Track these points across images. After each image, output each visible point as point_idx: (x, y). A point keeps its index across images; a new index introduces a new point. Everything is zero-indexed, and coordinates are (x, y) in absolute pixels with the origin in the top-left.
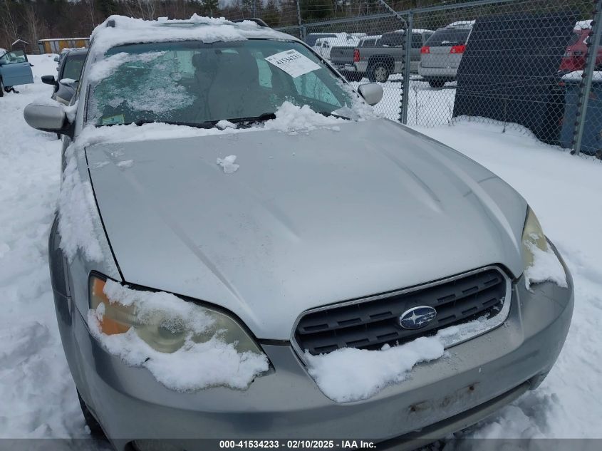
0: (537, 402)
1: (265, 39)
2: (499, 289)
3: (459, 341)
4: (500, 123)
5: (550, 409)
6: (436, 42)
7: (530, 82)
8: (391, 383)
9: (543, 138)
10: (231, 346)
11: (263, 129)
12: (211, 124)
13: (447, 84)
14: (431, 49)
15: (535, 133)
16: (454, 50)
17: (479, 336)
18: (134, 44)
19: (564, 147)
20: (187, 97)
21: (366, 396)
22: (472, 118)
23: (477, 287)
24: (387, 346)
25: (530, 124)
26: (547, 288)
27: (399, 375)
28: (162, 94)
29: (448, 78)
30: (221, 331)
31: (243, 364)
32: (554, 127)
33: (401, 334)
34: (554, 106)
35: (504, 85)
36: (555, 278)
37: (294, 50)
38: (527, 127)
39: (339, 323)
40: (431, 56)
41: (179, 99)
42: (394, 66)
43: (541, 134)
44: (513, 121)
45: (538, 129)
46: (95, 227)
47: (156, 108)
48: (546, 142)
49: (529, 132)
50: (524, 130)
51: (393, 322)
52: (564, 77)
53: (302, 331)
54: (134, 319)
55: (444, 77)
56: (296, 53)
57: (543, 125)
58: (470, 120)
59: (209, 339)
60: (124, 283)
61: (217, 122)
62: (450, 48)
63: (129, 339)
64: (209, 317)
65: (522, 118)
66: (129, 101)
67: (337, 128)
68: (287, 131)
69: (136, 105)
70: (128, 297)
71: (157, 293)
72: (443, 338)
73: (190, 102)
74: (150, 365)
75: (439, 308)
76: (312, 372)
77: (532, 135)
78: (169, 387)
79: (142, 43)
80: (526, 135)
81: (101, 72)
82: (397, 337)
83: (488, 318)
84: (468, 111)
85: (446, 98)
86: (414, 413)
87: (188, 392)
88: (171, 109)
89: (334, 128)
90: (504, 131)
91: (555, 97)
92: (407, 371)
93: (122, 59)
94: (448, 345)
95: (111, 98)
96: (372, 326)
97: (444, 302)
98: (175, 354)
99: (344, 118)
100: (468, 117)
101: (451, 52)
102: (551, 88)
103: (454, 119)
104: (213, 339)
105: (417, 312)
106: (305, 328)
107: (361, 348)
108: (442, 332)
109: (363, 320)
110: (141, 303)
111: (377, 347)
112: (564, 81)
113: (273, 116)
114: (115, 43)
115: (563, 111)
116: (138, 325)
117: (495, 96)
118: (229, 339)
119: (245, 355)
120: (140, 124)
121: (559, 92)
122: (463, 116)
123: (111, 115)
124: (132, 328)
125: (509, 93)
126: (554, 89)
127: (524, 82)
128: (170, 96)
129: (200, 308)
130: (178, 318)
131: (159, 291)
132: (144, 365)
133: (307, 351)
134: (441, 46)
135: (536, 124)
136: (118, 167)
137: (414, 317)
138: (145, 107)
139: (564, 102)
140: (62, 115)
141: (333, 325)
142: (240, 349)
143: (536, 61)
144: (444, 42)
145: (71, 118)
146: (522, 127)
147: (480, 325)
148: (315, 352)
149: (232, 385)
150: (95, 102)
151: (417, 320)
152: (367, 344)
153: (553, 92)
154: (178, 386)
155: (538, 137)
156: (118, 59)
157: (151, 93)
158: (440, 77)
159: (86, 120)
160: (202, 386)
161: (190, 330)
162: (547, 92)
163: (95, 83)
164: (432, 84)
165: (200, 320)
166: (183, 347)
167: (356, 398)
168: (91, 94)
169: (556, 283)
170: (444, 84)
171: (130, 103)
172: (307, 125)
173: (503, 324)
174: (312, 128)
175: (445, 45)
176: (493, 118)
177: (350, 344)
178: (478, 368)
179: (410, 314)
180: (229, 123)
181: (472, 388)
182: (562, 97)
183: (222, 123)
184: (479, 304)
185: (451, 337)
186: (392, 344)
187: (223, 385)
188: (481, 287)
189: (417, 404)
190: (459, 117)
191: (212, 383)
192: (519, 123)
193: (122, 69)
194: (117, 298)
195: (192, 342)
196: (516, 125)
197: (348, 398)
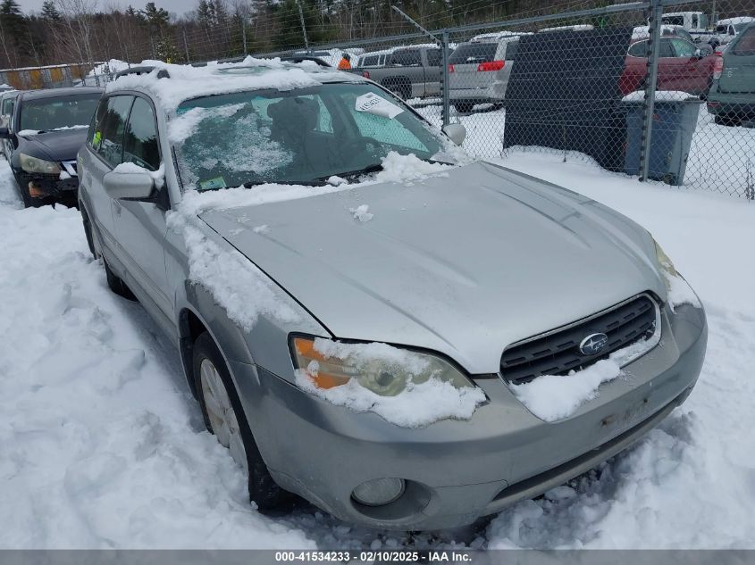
0: (676, 421)
1: (339, 82)
2: (649, 314)
3: (627, 362)
4: (560, 151)
5: (691, 425)
6: (461, 58)
7: (588, 106)
8: (585, 402)
9: (608, 165)
10: (447, 384)
11: (375, 183)
12: (322, 182)
13: (476, 107)
14: (456, 67)
15: (598, 160)
16: (482, 68)
17: (642, 356)
18: (204, 97)
19: (630, 173)
20: (285, 153)
21: (569, 414)
22: (527, 148)
23: (633, 314)
24: (572, 372)
25: (592, 151)
26: (685, 309)
27: (589, 394)
28: (257, 152)
29: (475, 100)
30: (437, 371)
31: (464, 398)
32: (618, 153)
33: (583, 360)
34: (616, 130)
35: (560, 110)
36: (690, 301)
37: (371, 93)
38: (589, 154)
39: (534, 355)
40: (457, 75)
41: (278, 156)
42: (411, 89)
43: (605, 161)
44: (575, 149)
45: (602, 156)
46: (275, 292)
47: (256, 168)
48: (611, 170)
49: (592, 159)
50: (587, 158)
51: (574, 350)
52: (624, 99)
53: (505, 365)
54: (353, 371)
55: (471, 100)
56: (375, 96)
57: (605, 152)
58: (524, 150)
59: (427, 380)
60: (335, 339)
61: (328, 178)
62: (478, 65)
63: (351, 388)
64: (423, 361)
65: (583, 146)
66: (224, 162)
67: (446, 175)
68: (401, 182)
69: (233, 165)
70: (344, 351)
71: (370, 344)
72: (615, 360)
73: (290, 159)
74: (377, 409)
75: (609, 334)
76: (521, 399)
77: (595, 163)
78: (402, 426)
79: (213, 95)
80: (589, 163)
81: (182, 131)
82: (581, 362)
83: (646, 340)
84: (522, 141)
85: (495, 127)
86: (605, 426)
87: (421, 427)
88: (272, 168)
89: (443, 175)
90: (565, 161)
91: (617, 121)
92: (595, 391)
93: (200, 114)
94: (622, 365)
95: (203, 158)
96: (559, 355)
97: (611, 329)
98: (400, 396)
99: (448, 164)
100: (522, 147)
101: (479, 70)
102: (611, 111)
103: (506, 150)
104: (431, 380)
105: (594, 339)
106: (507, 362)
107: (556, 375)
108: (614, 355)
109: (552, 350)
110: (358, 355)
111: (565, 373)
112: (624, 103)
113: (379, 168)
114: (184, 97)
115: (626, 136)
116: (358, 375)
117: (552, 123)
118: (444, 378)
119: (463, 390)
120: (248, 186)
121: (621, 116)
122: (516, 146)
123: (207, 179)
124: (352, 379)
125: (566, 119)
126: (615, 112)
127: (582, 106)
128: (266, 154)
129: (413, 353)
130: (396, 364)
131: (371, 342)
132: (372, 409)
133: (511, 382)
134: (467, 62)
135: (599, 151)
136: (255, 233)
137: (592, 344)
138: (244, 167)
139: (626, 126)
140: (151, 181)
141: (529, 357)
142: (457, 386)
143: (592, 83)
144: (470, 59)
145: (160, 184)
146: (583, 154)
147: (640, 347)
148: (518, 382)
149: (458, 416)
150: (184, 165)
151: (594, 346)
152: (558, 371)
153: (614, 116)
154: (411, 424)
155: (602, 165)
156: (195, 115)
157: (244, 151)
158: (466, 100)
159: (182, 185)
160: (432, 420)
161: (409, 373)
162: (607, 116)
163: (178, 144)
164: (459, 108)
165: (418, 364)
166: (406, 389)
167: (561, 417)
168: (178, 157)
169: (692, 305)
170: (471, 108)
171: (226, 164)
172: (418, 174)
173: (658, 344)
174: (424, 177)
175: (471, 62)
176: (551, 147)
177: (544, 373)
178: (649, 382)
179: (588, 342)
180: (339, 179)
181: (645, 401)
182: (624, 121)
183: (334, 179)
184: (636, 328)
185: (621, 358)
186: (577, 369)
187: (450, 418)
188: (638, 313)
189: (607, 418)
190: (512, 148)
191: (440, 417)
192: (580, 150)
193: (205, 126)
194: (332, 353)
195: (413, 384)
196: (577, 153)
197: (555, 418)
